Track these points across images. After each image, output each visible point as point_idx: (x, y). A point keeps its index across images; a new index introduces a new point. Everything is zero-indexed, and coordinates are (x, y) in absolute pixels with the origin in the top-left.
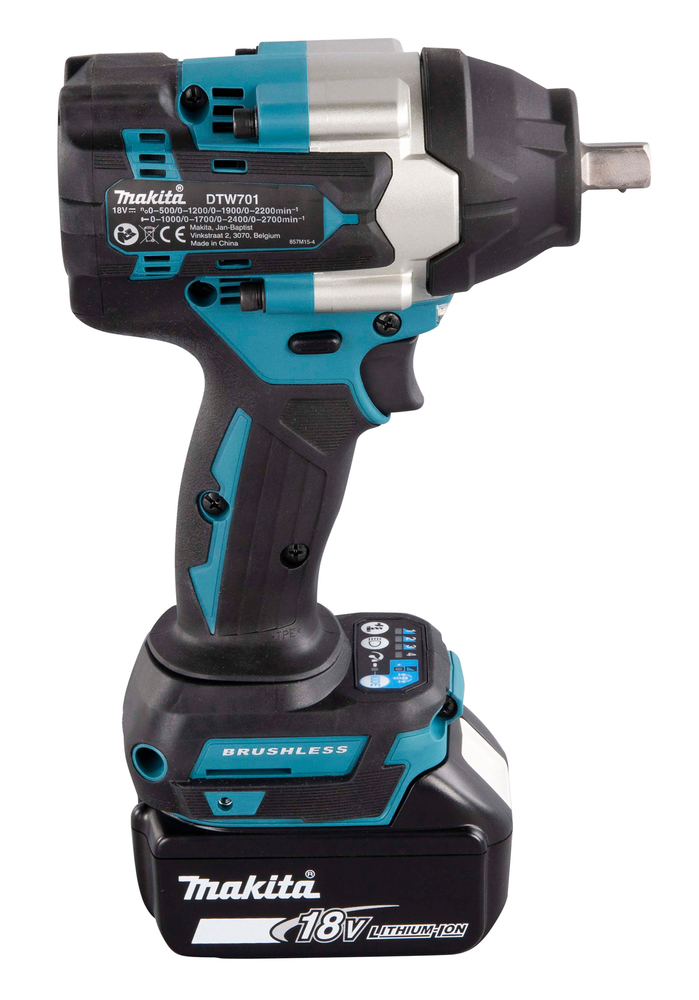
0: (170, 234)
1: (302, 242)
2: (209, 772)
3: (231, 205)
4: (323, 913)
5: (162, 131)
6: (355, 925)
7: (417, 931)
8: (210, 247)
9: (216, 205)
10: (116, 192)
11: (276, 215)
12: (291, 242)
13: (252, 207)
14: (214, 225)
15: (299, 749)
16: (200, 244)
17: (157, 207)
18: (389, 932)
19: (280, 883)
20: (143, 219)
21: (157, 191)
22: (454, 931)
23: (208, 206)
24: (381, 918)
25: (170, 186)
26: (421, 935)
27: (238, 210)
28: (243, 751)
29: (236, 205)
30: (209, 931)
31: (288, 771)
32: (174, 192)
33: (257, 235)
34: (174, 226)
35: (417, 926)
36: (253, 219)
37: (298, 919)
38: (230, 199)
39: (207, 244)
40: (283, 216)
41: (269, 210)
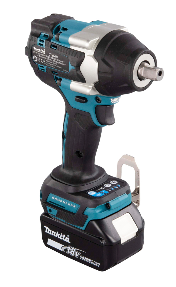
0: (43, 61)
1: (66, 71)
2: (50, 202)
3: (53, 57)
4: (71, 248)
5: (48, 35)
6: (77, 254)
7: (89, 261)
8: (50, 67)
9: (50, 56)
10: (34, 47)
12: (64, 70)
13: (57, 59)
14: (50, 61)
15: (66, 203)
16: (48, 65)
17: (40, 53)
18: (84, 258)
19: (63, 236)
20: (38, 56)
21: (40, 50)
22: (97, 264)
23: (49, 56)
24: (83, 254)
25: (43, 49)
26: (90, 262)
27: (54, 59)
28: (56, 199)
29: (54, 57)
30: (50, 242)
31: (64, 207)
32: (44, 51)
33: (58, 67)
34: (43, 59)
35: (90, 260)
36: (57, 62)
37: (66, 247)
38: (53, 55)
39: (49, 66)
40: (62, 63)
41: (60, 61)
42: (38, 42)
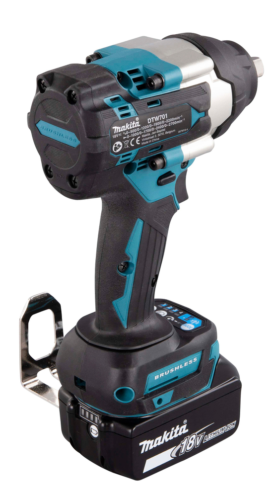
0: (134, 142)
1: (182, 131)
2: (150, 390)
3: (157, 121)
5: (118, 96)
6: (199, 438)
7: (220, 431)
8: (149, 143)
9: (152, 123)
10: (113, 128)
11: (174, 121)
12: (179, 132)
13: (165, 120)
14: (151, 133)
15: (181, 365)
16: (145, 143)
17: (129, 130)
18: (211, 436)
19: (175, 431)
20: (124, 138)
21: (129, 123)
23: (149, 124)
24: (208, 431)
25: (133, 119)
27: (160, 123)
28: (162, 375)
29: (159, 121)
31: (177, 377)
32: (136, 122)
33: (167, 133)
34: (136, 137)
36: (166, 125)
37: (180, 444)
38: (157, 118)
39: (147, 142)
40: (177, 121)
41: (173, 119)
42: (119, 113)
